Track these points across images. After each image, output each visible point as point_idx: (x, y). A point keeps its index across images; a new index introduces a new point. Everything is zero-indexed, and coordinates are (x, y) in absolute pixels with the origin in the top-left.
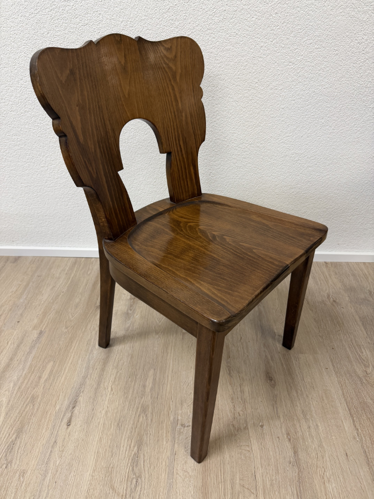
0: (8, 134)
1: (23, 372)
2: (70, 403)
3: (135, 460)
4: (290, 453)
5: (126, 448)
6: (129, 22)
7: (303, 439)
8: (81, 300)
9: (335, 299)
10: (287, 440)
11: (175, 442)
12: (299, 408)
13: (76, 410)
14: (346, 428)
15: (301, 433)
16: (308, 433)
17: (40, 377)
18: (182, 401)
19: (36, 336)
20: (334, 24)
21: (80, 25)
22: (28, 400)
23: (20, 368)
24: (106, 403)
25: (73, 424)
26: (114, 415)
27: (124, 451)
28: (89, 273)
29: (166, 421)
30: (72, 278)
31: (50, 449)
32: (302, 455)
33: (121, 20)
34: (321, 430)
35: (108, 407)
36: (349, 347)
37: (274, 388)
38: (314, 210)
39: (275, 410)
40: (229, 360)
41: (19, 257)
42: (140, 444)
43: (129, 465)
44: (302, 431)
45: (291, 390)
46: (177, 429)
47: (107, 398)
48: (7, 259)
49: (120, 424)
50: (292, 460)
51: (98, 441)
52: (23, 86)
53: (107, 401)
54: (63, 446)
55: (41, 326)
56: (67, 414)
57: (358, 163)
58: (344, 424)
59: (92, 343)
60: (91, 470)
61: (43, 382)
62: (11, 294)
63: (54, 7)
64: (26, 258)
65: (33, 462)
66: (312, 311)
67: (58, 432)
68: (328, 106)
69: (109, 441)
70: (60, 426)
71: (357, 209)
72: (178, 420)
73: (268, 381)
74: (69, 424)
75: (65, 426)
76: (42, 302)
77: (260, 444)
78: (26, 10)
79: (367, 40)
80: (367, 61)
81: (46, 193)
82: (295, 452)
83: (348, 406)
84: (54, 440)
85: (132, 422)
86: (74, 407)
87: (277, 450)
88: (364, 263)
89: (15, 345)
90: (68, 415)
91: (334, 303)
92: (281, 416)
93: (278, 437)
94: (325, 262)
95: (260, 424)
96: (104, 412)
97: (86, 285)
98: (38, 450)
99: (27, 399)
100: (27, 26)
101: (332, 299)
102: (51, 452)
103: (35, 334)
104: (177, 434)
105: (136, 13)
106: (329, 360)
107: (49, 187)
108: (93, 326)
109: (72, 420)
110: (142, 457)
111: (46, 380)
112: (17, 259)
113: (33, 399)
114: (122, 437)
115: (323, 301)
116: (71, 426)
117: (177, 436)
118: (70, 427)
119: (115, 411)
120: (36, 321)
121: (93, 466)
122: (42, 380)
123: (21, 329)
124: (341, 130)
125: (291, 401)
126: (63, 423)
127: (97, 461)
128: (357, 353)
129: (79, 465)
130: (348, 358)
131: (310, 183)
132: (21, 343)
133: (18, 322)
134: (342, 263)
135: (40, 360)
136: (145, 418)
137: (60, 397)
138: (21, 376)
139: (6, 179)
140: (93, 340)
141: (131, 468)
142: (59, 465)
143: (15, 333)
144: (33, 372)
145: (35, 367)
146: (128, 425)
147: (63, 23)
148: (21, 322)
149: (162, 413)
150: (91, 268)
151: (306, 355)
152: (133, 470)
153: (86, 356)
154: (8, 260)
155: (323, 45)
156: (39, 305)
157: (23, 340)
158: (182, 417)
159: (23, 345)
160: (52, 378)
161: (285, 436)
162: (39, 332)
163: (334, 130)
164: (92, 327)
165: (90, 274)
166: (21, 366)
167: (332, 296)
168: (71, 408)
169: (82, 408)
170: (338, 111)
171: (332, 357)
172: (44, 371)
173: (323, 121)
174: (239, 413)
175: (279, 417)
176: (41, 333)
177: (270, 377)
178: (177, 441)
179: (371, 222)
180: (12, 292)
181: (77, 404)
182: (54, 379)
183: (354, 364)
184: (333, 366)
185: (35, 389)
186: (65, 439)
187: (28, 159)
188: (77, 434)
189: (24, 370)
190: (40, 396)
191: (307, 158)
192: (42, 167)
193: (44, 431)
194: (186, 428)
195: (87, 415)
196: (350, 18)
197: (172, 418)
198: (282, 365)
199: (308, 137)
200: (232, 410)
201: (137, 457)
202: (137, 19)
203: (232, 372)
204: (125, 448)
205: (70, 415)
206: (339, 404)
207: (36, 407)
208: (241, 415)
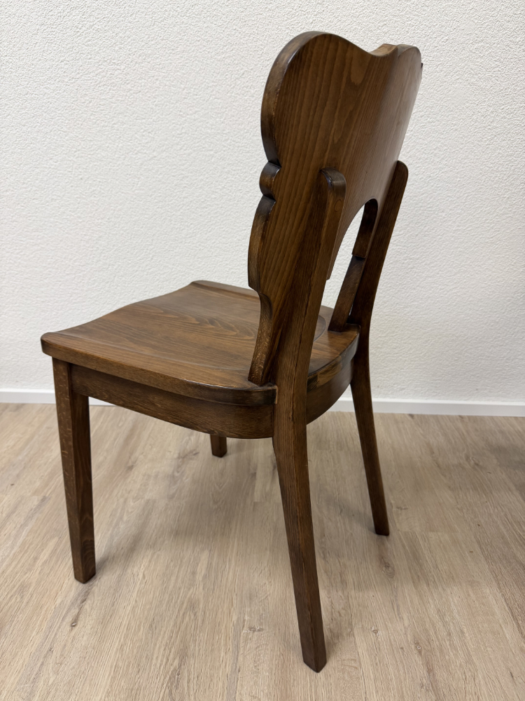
0: (26, 230)
1: (11, 551)
2: (79, 595)
3: (174, 679)
4: (421, 671)
5: (162, 661)
6: (192, 90)
7: (441, 651)
8: (106, 458)
9: (477, 462)
10: (415, 652)
11: (238, 652)
12: (432, 606)
13: (87, 606)
14: (507, 636)
15: (438, 643)
16: (448, 643)
17: (36, 559)
18: (250, 594)
19: (36, 503)
20: (450, 93)
21: (132, 92)
22: (15, 589)
23: (8, 545)
24: (135, 595)
25: (80, 624)
26: (146, 612)
27: (158, 666)
28: (120, 425)
29: (225, 622)
30: (96, 431)
31: (41, 660)
32: (441, 675)
33: (182, 86)
34: (469, 638)
35: (136, 601)
36: (503, 524)
37: (393, 578)
38: (440, 339)
39: (396, 609)
40: (323, 540)
41: (23, 405)
42: (183, 655)
43: (165, 685)
44: (438, 640)
45: (419, 581)
46: (242, 634)
47: (137, 589)
48: (6, 406)
49: (154, 626)
50: (424, 681)
51: (117, 649)
52: (52, 167)
53: (136, 593)
54: (62, 655)
55: (46, 490)
56: (73, 611)
57: (494, 272)
58: (504, 629)
59: (118, 514)
60: (103, 693)
61: (40, 565)
62: (5, 449)
63: (101, 70)
64: (33, 405)
65: (13, 678)
66: (445, 476)
67: (56, 634)
68: (449, 195)
69: (135, 651)
70: (59, 627)
71: (499, 337)
72: (244, 621)
73: (384, 568)
74: (73, 625)
75: (68, 628)
76: (50, 460)
77: (373, 657)
78: (65, 74)
79: (492, 112)
80: (495, 138)
81: (70, 312)
82: (430, 671)
83: (507, 604)
84: (48, 647)
85: (172, 623)
86: (83, 601)
87: (401, 667)
88: (516, 418)
89: (4, 515)
90: (75, 611)
91: (476, 467)
92: (405, 617)
93: (402, 648)
94: (460, 416)
95: (373, 629)
96: (129, 608)
97: (115, 440)
98: (21, 662)
99: (14, 587)
100: (65, 93)
101: (472, 462)
102: (42, 664)
103: (35, 501)
104: (241, 641)
105: (201, 78)
106: (474, 540)
107: (75, 303)
108: (121, 491)
109: (80, 619)
110: (186, 674)
111: (45, 562)
112: (19, 407)
113: (23, 588)
114: (155, 645)
115: (460, 464)
116: (77, 627)
117: (242, 645)
118: (76, 629)
119: (148, 607)
120: (38, 484)
121: (107, 687)
122: (39, 563)
123: (16, 494)
124: (468, 227)
125: (420, 596)
126: (65, 623)
127: (114, 678)
128: (516, 532)
129: (85, 685)
130: (503, 538)
131: (432, 300)
132: (13, 512)
133: (12, 485)
134: (483, 417)
135: (39, 535)
136: (192, 617)
137: (65, 586)
138: (8, 556)
139: (17, 290)
140: (119, 510)
141: (167, 691)
142: (52, 684)
143: (6, 499)
144: (26, 552)
145: (31, 544)
146: (167, 628)
147: (110, 90)
148: (16, 485)
149: (220, 610)
150: (124, 418)
151: (440, 534)
152: (170, 693)
153: (108, 530)
154: (6, 408)
155: (438, 118)
156: (45, 464)
157: (16, 508)
158: (251, 617)
159: (15, 514)
160: (54, 559)
161: (413, 647)
162: (40, 498)
163: (458, 226)
164: (120, 493)
165: (122, 426)
166: (10, 542)
167: (473, 458)
168: (79, 602)
169: (96, 602)
170: (463, 201)
171: (478, 537)
172: (43, 550)
173: (444, 215)
174: (339, 612)
175: (401, 618)
176: (44, 499)
177: (385, 563)
178: (241, 652)
179: (520, 357)
180: (8, 446)
181: (89, 596)
182: (58, 561)
183: (513, 546)
184: (481, 548)
185: (27, 575)
186: (65, 645)
187: (49, 264)
188: (85, 638)
189: (13, 548)
190: (34, 585)
191: (426, 264)
192: (68, 274)
193: (34, 633)
194: (256, 633)
195: (103, 611)
196: (469, 86)
197: (235, 618)
198: (403, 546)
199: (425, 236)
200: (329, 608)
201: (178, 675)
202: (203, 86)
203: (328, 555)
204: (159, 661)
205: (77, 611)
206: (494, 601)
207: (25, 600)
208: (343, 615)
